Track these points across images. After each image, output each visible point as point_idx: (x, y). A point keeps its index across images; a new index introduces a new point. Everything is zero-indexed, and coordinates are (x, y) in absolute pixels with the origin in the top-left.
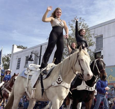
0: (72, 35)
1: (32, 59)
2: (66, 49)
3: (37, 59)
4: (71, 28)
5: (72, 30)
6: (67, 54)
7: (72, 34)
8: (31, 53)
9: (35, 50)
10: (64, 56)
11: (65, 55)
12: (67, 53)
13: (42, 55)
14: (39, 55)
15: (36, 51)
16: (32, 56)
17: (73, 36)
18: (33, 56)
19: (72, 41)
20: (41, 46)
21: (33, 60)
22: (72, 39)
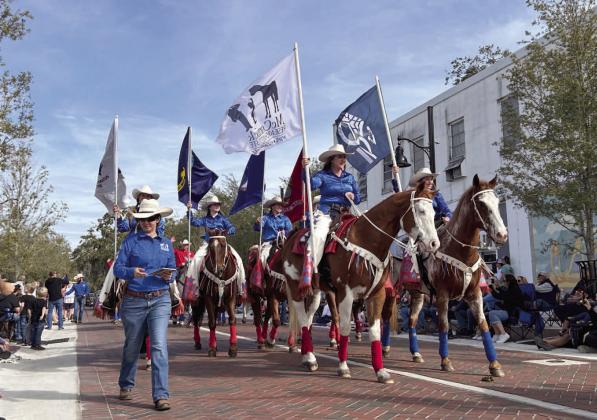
0: (546, 41)
1: (406, 160)
2: (526, 100)
3: (423, 159)
4: (539, 13)
5: (543, 18)
6: (535, 120)
7: (545, 37)
8: (399, 139)
9: (408, 127)
10: (524, 129)
11: (529, 123)
12: (533, 115)
13: (435, 140)
14: (426, 143)
15: (413, 131)
16: (402, 151)
17: (552, 42)
18: (407, 147)
19: (548, 65)
20: (430, 109)
21: (409, 161)
22: (550, 54)
